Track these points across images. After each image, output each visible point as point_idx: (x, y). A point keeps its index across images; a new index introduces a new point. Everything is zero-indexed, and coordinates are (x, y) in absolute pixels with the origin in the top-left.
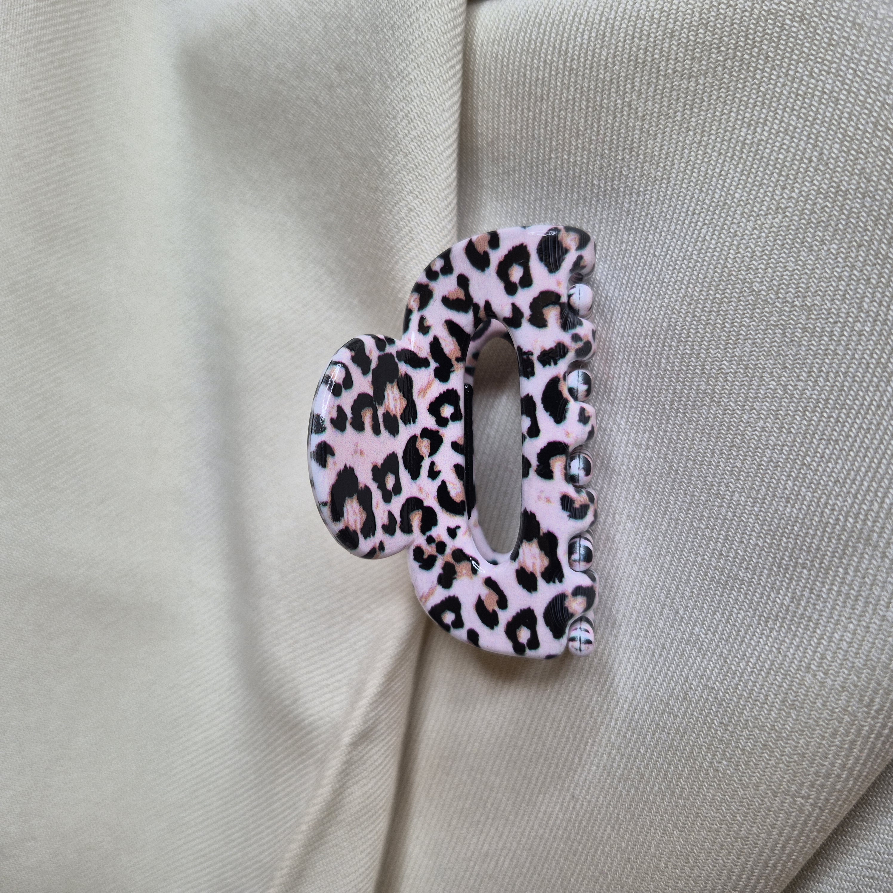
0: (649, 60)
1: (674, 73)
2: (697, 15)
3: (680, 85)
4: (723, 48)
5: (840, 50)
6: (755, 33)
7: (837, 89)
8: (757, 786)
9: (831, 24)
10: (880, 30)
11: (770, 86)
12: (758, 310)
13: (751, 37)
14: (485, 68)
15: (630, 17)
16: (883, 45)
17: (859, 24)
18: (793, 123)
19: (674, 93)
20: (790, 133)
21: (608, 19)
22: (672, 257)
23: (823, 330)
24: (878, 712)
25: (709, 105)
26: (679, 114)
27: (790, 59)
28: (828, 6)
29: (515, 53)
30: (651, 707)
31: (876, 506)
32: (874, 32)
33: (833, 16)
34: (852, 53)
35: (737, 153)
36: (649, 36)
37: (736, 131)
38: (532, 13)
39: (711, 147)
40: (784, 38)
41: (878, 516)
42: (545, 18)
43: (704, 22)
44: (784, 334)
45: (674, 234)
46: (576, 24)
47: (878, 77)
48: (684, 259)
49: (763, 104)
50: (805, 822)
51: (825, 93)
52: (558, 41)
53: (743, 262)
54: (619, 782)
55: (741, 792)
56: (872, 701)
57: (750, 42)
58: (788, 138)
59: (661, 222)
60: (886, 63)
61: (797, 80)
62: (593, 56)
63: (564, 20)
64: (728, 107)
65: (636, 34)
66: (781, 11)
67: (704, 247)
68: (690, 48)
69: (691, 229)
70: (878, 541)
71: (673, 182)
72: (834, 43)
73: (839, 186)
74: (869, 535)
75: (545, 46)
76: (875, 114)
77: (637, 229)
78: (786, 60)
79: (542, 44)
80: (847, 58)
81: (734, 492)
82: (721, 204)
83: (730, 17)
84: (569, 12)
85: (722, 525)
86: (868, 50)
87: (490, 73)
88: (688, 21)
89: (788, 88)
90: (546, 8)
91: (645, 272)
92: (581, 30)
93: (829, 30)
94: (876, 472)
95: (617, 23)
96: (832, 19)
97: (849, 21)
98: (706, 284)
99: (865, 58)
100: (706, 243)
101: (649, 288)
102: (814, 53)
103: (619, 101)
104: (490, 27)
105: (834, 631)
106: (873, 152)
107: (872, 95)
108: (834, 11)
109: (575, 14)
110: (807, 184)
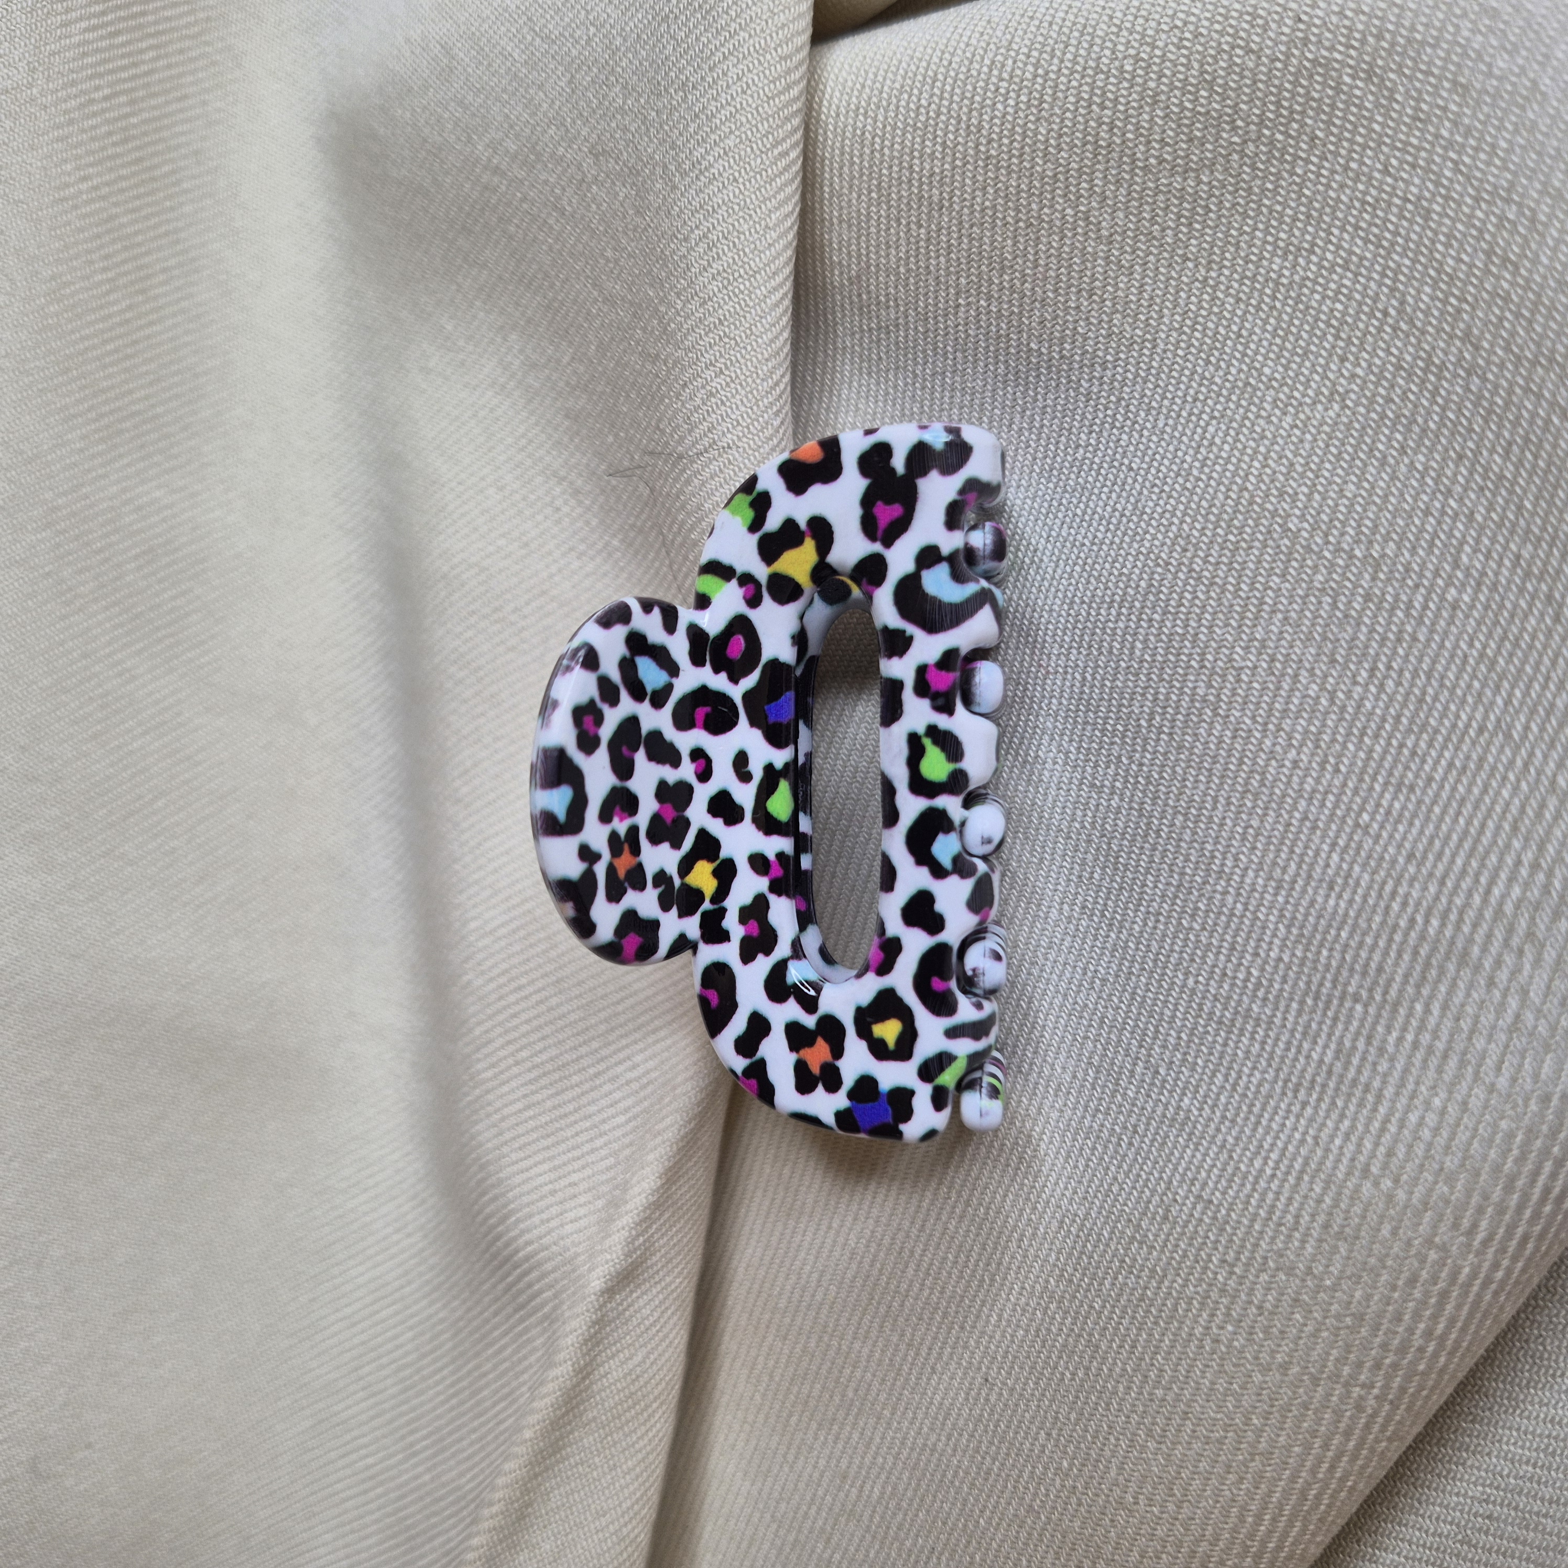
0: (1118, 141)
1: (1160, 163)
2: (1196, 65)
3: (1170, 184)
4: (1240, 123)
5: (1431, 129)
6: (1293, 97)
7: (1427, 194)
8: (1284, 1367)
9: (1418, 85)
10: (1497, 95)
11: (1321, 188)
12: (1294, 564)
13: (1285, 104)
14: (842, 154)
15: (1085, 69)
16: (1501, 120)
17: (1462, 85)
18: (1358, 251)
19: (1161, 197)
20: (1352, 267)
21: (1047, 73)
22: (1159, 471)
23: (1397, 598)
24: (1486, 1243)
25: (1219, 217)
26: (1169, 232)
27: (1352, 141)
28: (1412, 54)
29: (895, 127)
30: (1113, 1232)
31: (1477, 899)
32: (1488, 100)
33: (1421, 71)
34: (1452, 133)
35: (1267, 300)
36: (1116, 101)
37: (1265, 263)
38: (920, 60)
39: (1222, 287)
40: (1341, 106)
41: (1480, 915)
42: (942, 70)
43: (1207, 77)
44: (1334, 605)
45: (1163, 432)
46: (994, 80)
47: (1494, 175)
48: (1178, 475)
49: (1309, 216)
50: (1368, 1427)
51: (1409, 201)
52: (965, 109)
53: (1272, 481)
54: (1060, 1357)
55: (1257, 1378)
56: (1475, 1226)
57: (1285, 112)
58: (1349, 275)
59: (1142, 414)
60: (1506, 151)
61: (1363, 179)
62: (1024, 135)
63: (974, 73)
64: (1250, 222)
65: (1096, 99)
66: (1336, 61)
67: (1211, 456)
68: (1186, 121)
69: (1191, 425)
70: (1480, 959)
71: (1162, 346)
72: (1422, 116)
73: (1430, 356)
74: (1465, 949)
75: (943, 118)
76: (1487, 237)
77: (1103, 423)
78: (1345, 144)
79: (938, 114)
80: (1443, 142)
81: (1246, 869)
82: (1240, 384)
83: (1251, 70)
84: (983, 59)
85: (1227, 926)
86: (1476, 129)
87: (852, 163)
88: (1181, 77)
89: (1348, 191)
90: (943, 52)
91: (1114, 495)
92: (1002, 91)
93: (1414, 93)
94: (1477, 841)
95: (1063, 79)
96: (1420, 76)
97: (1447, 79)
98: (1212, 518)
99: (1472, 142)
100: (1215, 449)
101: (1120, 522)
102: (1390, 132)
103: (1069, 211)
104: (850, 84)
105: (1408, 1110)
106: (1485, 301)
107: (1483, 205)
108: (1423, 62)
109: (993, 62)
110: (1381, 353)
